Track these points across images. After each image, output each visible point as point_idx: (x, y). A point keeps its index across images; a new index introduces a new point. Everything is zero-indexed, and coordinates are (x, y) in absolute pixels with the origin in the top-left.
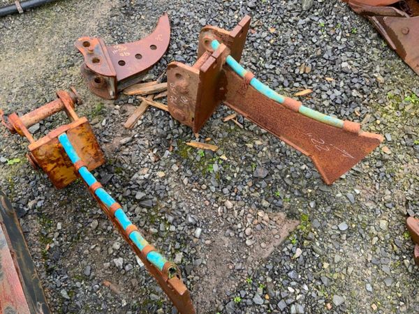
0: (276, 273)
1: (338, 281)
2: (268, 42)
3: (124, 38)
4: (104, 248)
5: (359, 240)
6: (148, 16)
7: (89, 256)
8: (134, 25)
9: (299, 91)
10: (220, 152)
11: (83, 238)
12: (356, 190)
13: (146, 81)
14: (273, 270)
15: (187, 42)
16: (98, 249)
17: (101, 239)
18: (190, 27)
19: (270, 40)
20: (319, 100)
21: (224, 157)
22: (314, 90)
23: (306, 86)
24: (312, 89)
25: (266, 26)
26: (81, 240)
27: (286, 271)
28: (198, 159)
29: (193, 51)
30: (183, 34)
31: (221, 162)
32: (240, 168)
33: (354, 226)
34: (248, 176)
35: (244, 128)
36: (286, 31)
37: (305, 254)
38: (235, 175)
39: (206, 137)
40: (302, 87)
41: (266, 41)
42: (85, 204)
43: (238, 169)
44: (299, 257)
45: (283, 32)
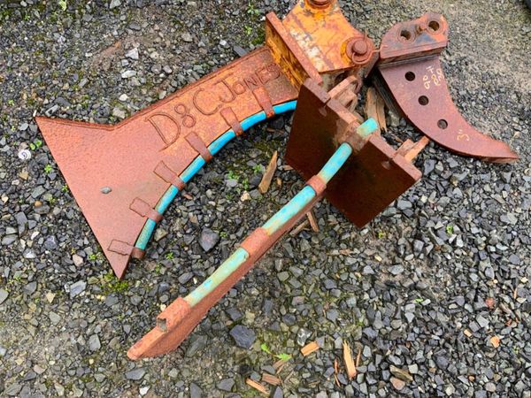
0: (60, 221)
1: (24, 307)
2: (466, 325)
3: (474, 103)
4: (157, 45)
5: (69, 363)
6: (521, 142)
7: (152, 31)
8: (501, 120)
9: (355, 354)
10: (255, 194)
11: (174, 27)
12: (146, 389)
13: (387, 115)
14: (65, 218)
15: (463, 185)
16: (158, 40)
17: (168, 43)
18: (498, 197)
19: (471, 331)
20: (331, 386)
21: (245, 196)
22: (353, 383)
23: (363, 369)
24: (355, 379)
25: (505, 331)
26: (172, 24)
27: (59, 236)
28: (250, 163)
29: (445, 191)
30: (481, 184)
31: (239, 191)
32: (223, 213)
33: (91, 361)
34: (206, 219)
35: (290, 236)
36: (494, 370)
37: (72, 269)
38: (213, 203)
39: (283, 180)
40: (361, 361)
41: (468, 323)
42: (216, 33)
43: (221, 209)
44: (72, 259)
45: (492, 363)
